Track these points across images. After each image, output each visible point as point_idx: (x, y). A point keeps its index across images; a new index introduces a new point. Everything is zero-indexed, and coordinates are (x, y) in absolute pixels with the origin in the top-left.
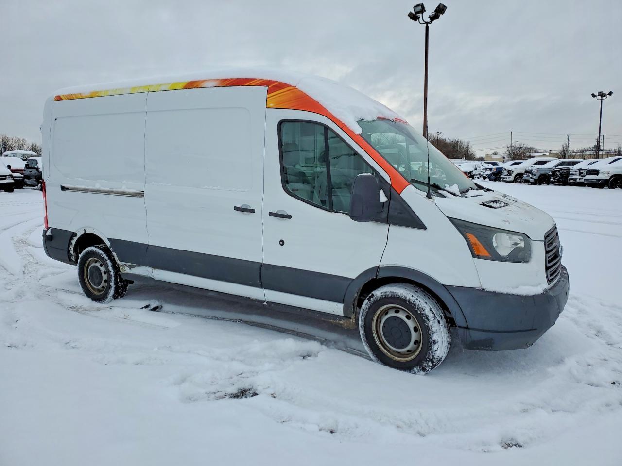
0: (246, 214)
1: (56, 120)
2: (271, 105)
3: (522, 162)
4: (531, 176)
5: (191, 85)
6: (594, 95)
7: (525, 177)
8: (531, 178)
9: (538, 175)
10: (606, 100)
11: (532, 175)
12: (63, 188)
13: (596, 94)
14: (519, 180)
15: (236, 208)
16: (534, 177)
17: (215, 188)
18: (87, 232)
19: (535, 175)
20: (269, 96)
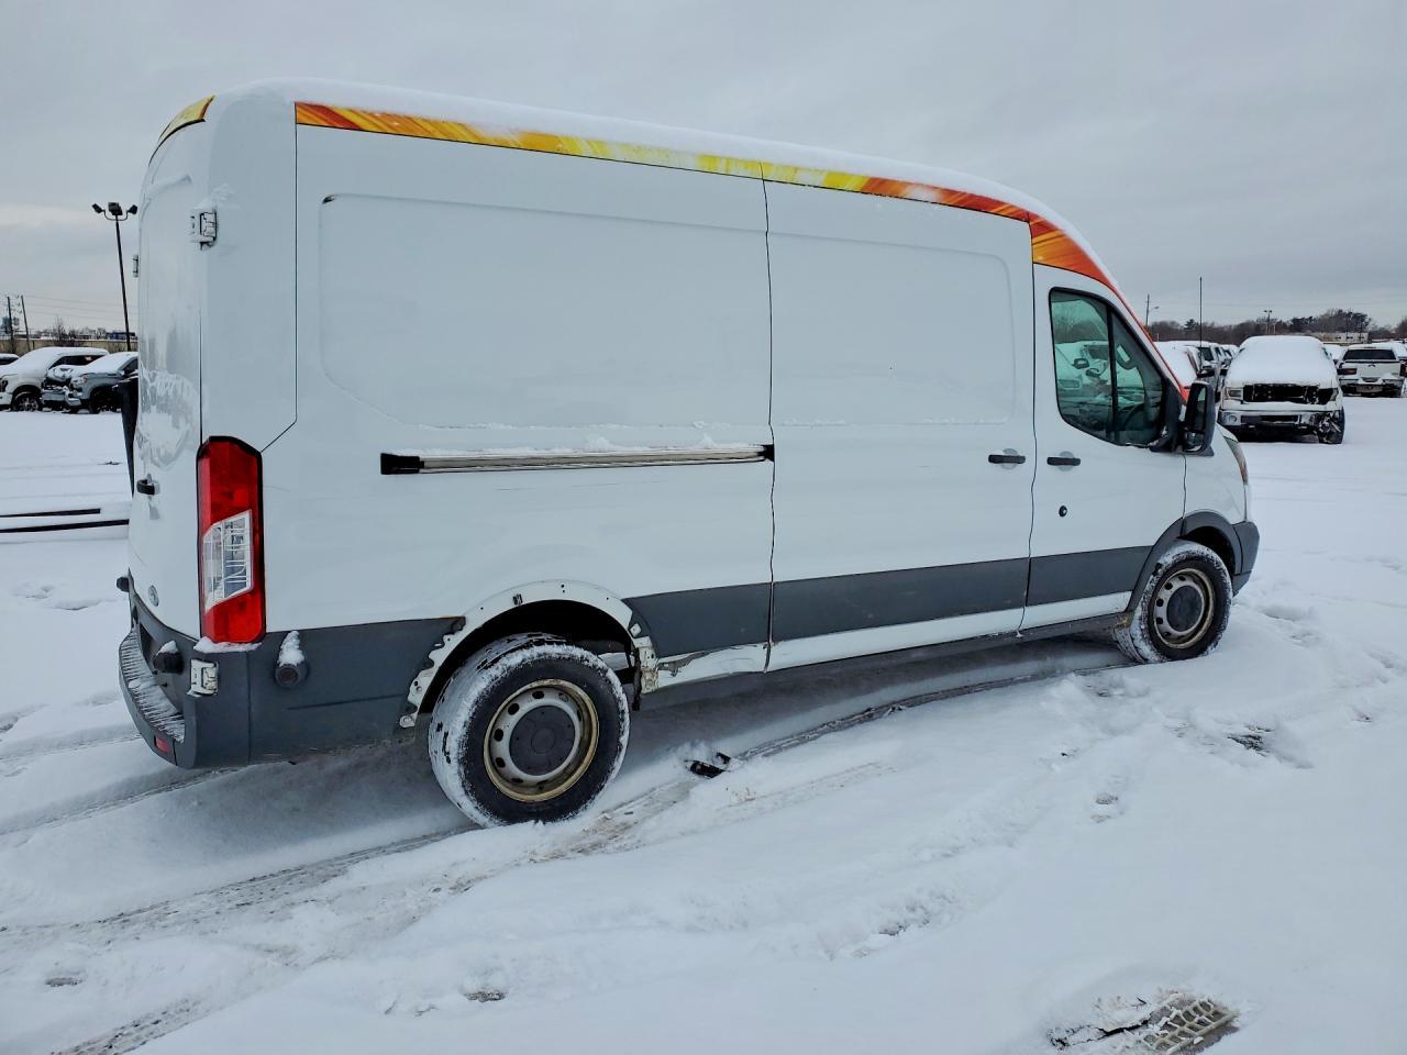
0: (1008, 469)
1: (327, 200)
2: (1040, 258)
3: (15, 359)
4: (68, 392)
5: (877, 187)
6: (97, 209)
7: (48, 395)
8: (71, 396)
9: (87, 389)
10: (129, 223)
11: (72, 388)
12: (393, 464)
13: (105, 206)
14: (26, 404)
15: (993, 459)
16: (80, 394)
17: (946, 421)
18: (526, 601)
19: (80, 390)
20: (1035, 240)
